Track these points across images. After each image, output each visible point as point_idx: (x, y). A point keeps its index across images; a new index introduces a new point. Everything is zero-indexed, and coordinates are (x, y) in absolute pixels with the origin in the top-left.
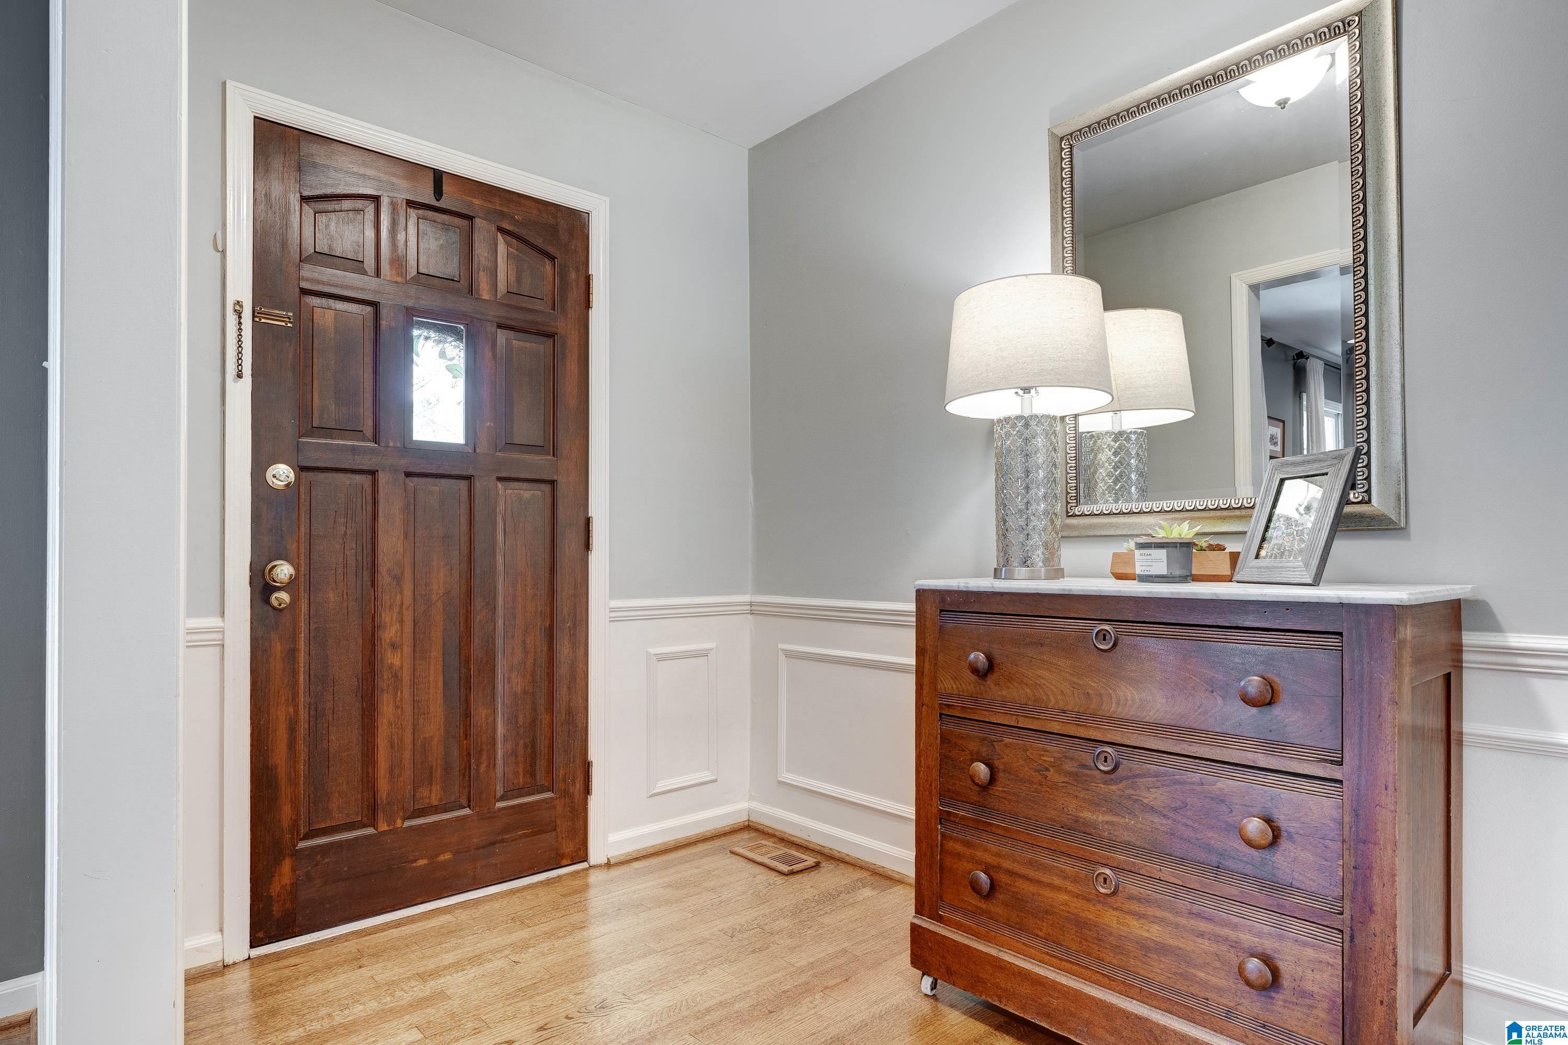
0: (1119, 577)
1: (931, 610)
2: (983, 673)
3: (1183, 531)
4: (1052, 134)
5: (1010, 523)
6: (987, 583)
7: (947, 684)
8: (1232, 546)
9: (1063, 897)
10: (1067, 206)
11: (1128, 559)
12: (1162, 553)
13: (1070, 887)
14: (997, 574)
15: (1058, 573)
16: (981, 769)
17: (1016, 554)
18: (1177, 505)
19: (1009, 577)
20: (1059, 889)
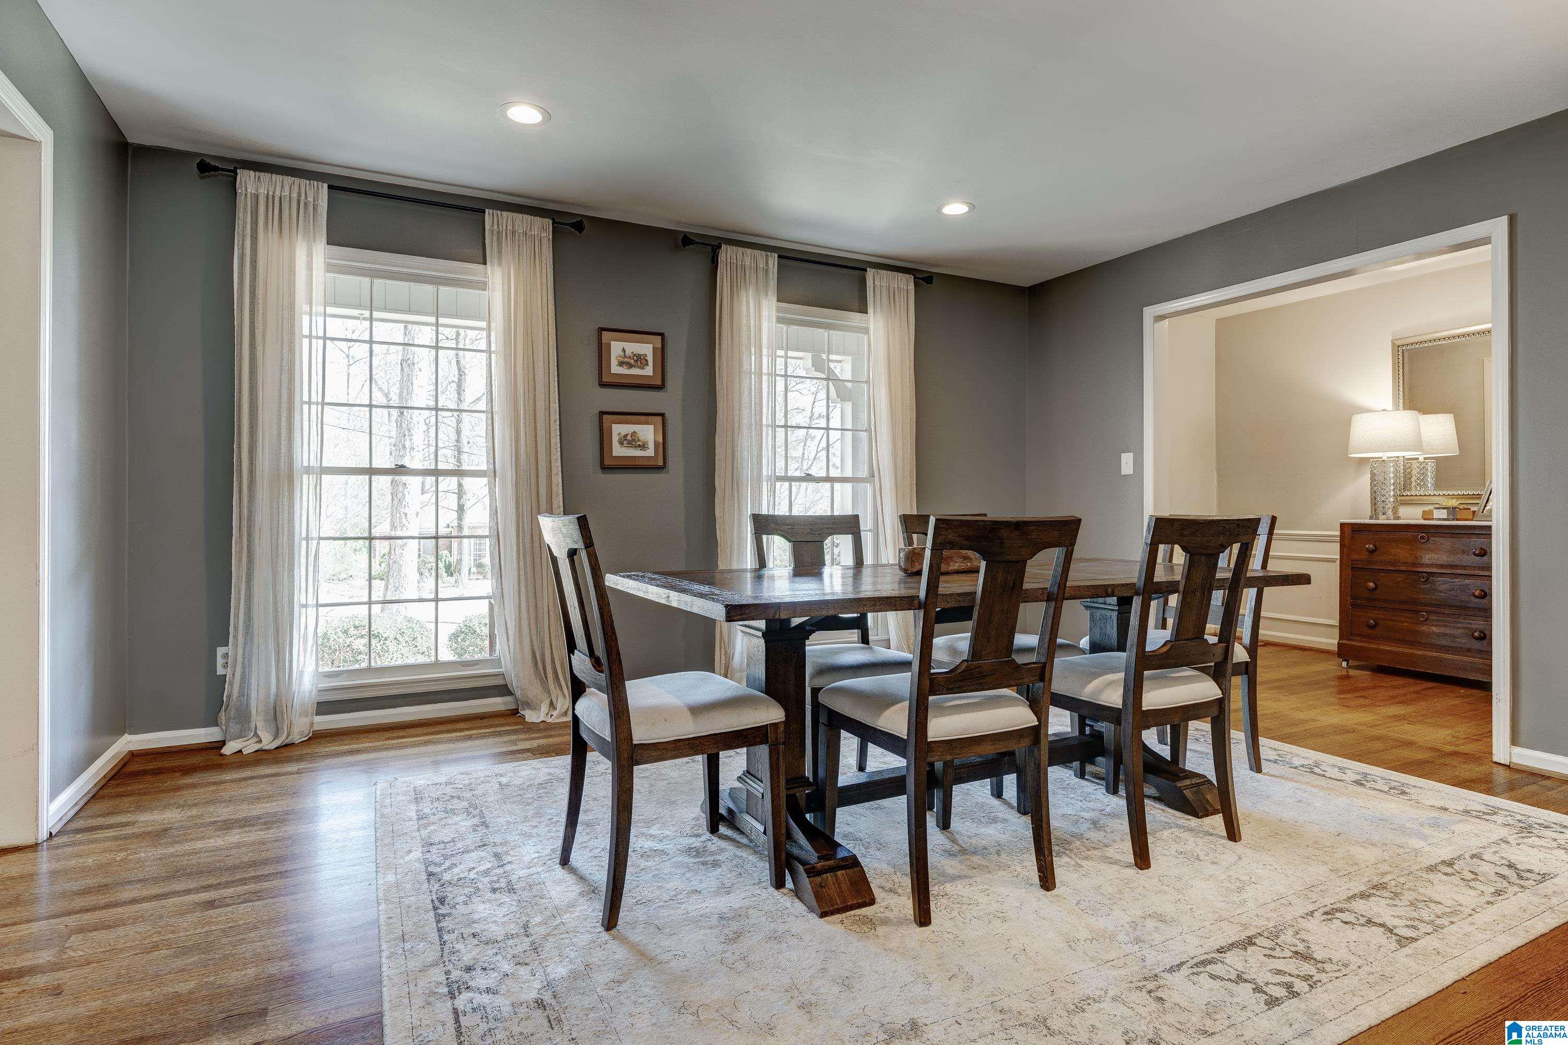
0: (1425, 519)
1: (1348, 531)
2: (1372, 552)
3: (1453, 503)
4: (1393, 344)
5: (1378, 498)
6: (1368, 521)
7: (1355, 556)
8: (1473, 508)
9: (1405, 624)
10: (1401, 373)
11: (1431, 512)
12: (1445, 511)
13: (1408, 620)
14: (1371, 518)
15: (1398, 518)
16: (1371, 585)
17: (1380, 510)
18: (1451, 493)
19: (1377, 518)
20: (1404, 622)
